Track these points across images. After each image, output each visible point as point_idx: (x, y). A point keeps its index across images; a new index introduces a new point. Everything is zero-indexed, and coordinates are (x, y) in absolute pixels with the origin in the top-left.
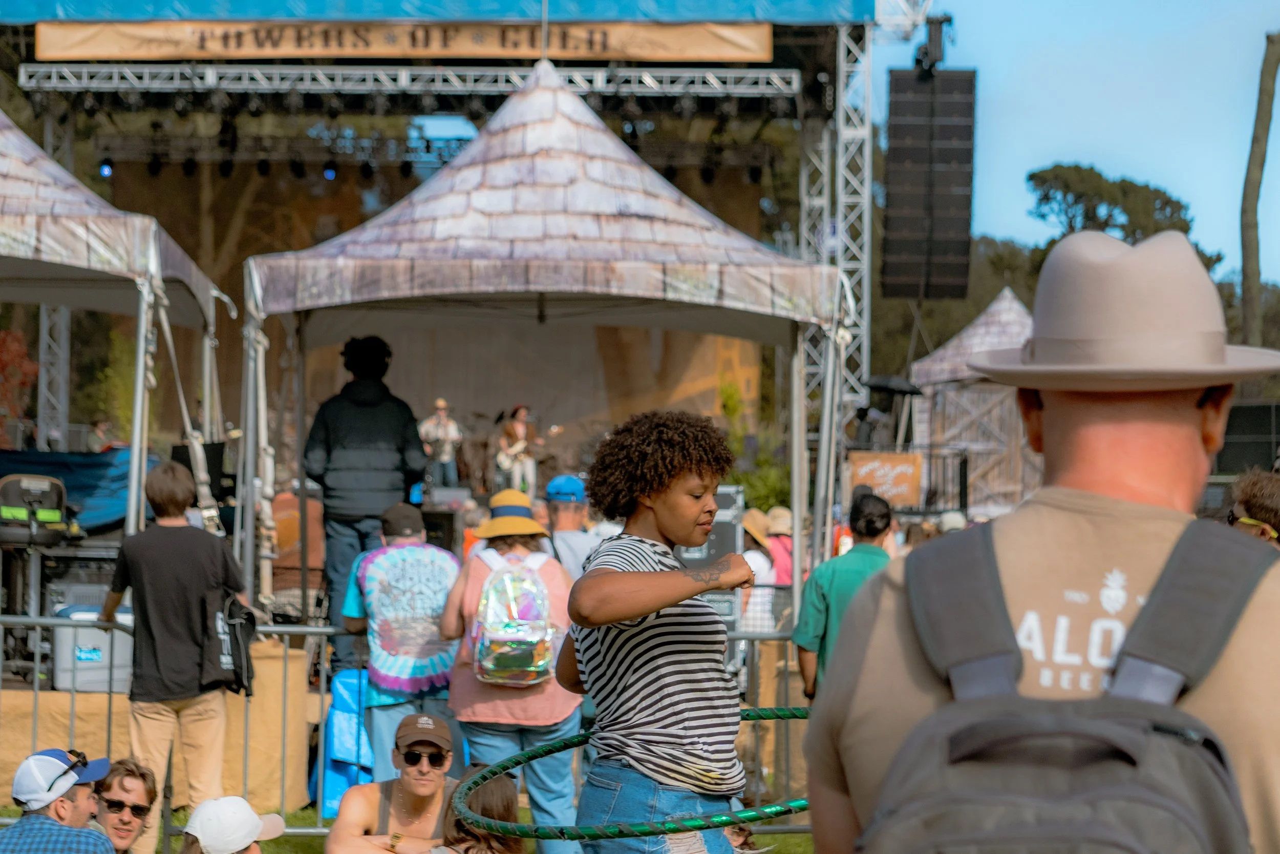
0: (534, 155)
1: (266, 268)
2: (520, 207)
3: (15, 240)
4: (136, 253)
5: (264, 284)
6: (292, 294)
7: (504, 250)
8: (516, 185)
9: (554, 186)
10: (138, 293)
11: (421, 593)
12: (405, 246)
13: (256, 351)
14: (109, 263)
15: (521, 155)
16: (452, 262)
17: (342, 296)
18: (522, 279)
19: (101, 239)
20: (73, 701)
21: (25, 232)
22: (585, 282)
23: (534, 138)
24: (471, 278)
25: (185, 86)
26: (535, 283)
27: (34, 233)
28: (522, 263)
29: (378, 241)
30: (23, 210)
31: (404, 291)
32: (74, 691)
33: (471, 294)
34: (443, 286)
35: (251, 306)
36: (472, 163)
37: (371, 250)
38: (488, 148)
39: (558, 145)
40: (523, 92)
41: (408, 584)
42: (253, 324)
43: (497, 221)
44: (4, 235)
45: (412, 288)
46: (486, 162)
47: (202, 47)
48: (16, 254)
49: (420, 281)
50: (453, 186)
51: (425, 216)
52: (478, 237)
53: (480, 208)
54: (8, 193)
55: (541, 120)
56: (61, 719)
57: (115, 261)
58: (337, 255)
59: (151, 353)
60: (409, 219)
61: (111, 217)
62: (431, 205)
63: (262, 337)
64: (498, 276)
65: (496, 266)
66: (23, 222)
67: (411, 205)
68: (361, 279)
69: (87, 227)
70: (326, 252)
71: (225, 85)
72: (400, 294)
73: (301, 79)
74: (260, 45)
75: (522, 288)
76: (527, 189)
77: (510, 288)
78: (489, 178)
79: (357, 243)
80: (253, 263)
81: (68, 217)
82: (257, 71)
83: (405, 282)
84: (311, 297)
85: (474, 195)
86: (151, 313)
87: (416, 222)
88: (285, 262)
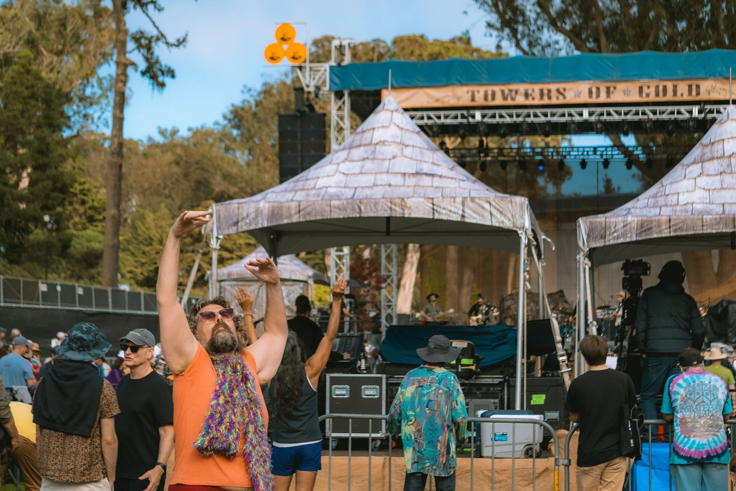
0: (730, 156)
1: (588, 224)
2: (724, 186)
3: (450, 211)
4: (517, 216)
5: (587, 232)
6: (604, 237)
7: (720, 209)
8: (721, 173)
10: (519, 238)
11: (703, 402)
12: (663, 209)
13: (585, 269)
14: (503, 222)
15: (723, 157)
16: (691, 217)
17: (631, 237)
18: (731, 226)
19: (498, 210)
20: (493, 463)
21: (456, 207)
23: (730, 147)
24: (703, 226)
25: (465, 121)
27: (461, 207)
28: (731, 216)
29: (647, 206)
30: (454, 195)
31: (666, 234)
32: (493, 458)
33: (702, 234)
34: (687, 230)
35: (581, 244)
36: (694, 163)
37: (645, 212)
38: (703, 154)
40: (721, 123)
41: (697, 396)
42: (582, 254)
43: (713, 194)
44: (444, 209)
45: (670, 232)
46: (703, 161)
47: (473, 99)
48: (451, 219)
49: (674, 228)
50: (685, 175)
51: (672, 192)
52: (703, 203)
53: (702, 186)
54: (444, 186)
55: (732, 138)
56: (487, 473)
57: (506, 221)
58: (626, 215)
59: (527, 271)
60: (663, 194)
61: (503, 197)
62: (675, 186)
63: (587, 261)
64: (718, 224)
65: (716, 219)
66: (454, 202)
67: (663, 186)
68: (641, 228)
69: (490, 204)
70: (619, 213)
71: (486, 120)
72: (663, 235)
73: (528, 116)
74: (505, 98)
75: (731, 230)
76: (728, 175)
77: (724, 231)
78: (705, 170)
79: (636, 208)
80: (581, 221)
81: (479, 198)
82: (503, 112)
83: (666, 229)
84: (614, 238)
85: (698, 180)
86: (526, 249)
87: (667, 195)
88: (598, 220)
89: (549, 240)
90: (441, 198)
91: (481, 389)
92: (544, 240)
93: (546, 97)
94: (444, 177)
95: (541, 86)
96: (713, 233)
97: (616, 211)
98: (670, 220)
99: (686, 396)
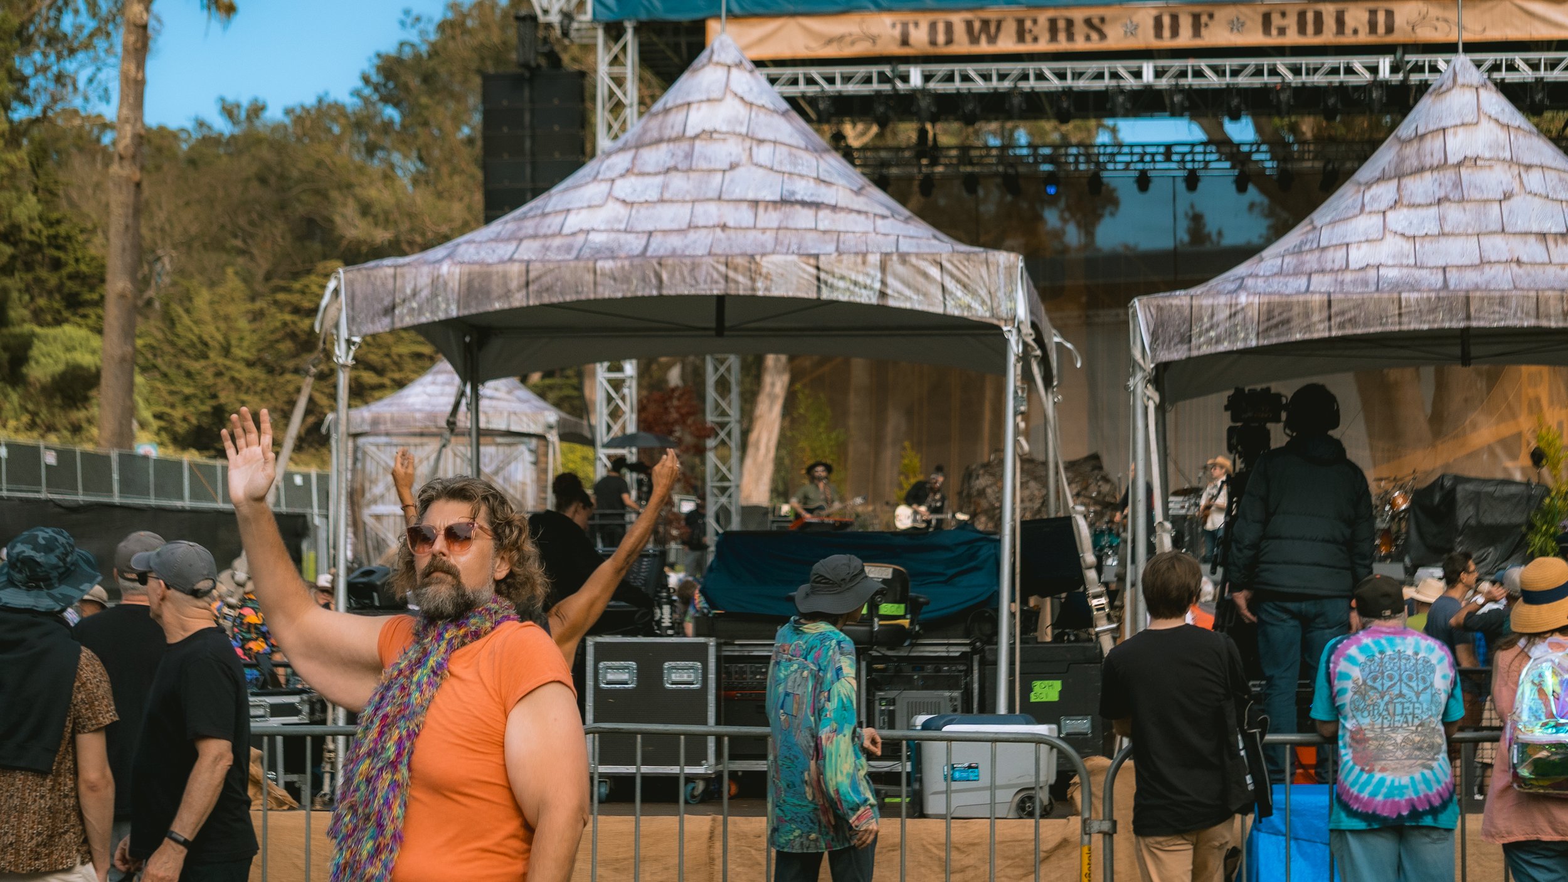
0: (1459, 165)
1: (1154, 311)
2: (1447, 229)
3: (856, 283)
4: (1000, 294)
5: (1152, 328)
6: (1187, 339)
7: (1437, 279)
8: (1439, 201)
9: (1486, 201)
10: (1006, 341)
11: (1401, 695)
12: (1315, 278)
13: (1146, 408)
14: (969, 307)
15: (1443, 166)
16: (1376, 295)
17: (1245, 339)
18: (1461, 315)
19: (958, 281)
20: (948, 828)
21: (868, 274)
22: (1538, 317)
23: (1458, 145)
24: (1400, 315)
25: (887, 87)
26: (1479, 319)
27: (879, 275)
28: (1462, 294)
29: (1280, 273)
30: (864, 249)
31: (1320, 332)
32: (948, 817)
33: (1400, 331)
34: (1366, 325)
35: (1138, 355)
36: (1382, 178)
37: (1276, 284)
38: (1402, 160)
39: (1487, 155)
40: (1440, 92)
41: (1388, 684)
42: (1139, 375)
43: (1422, 245)
44: (842, 278)
45: (1330, 329)
46: (1400, 176)
47: (905, 42)
48: (858, 300)
49: (1338, 319)
50: (1363, 205)
51: (1334, 242)
52: (1401, 266)
53: (1400, 230)
54: (842, 228)
55: (1463, 125)
56: (935, 850)
57: (976, 305)
58: (1235, 291)
59: (1022, 413)
60: (1315, 245)
61: (969, 253)
62: (1340, 229)
63: (1151, 391)
64: (1432, 311)
65: (1429, 299)
66: (864, 263)
67: (1314, 228)
68: (1268, 320)
69: (941, 266)
70: (1220, 287)
71: (932, 85)
72: (1316, 336)
73: (1025, 77)
74: (974, 39)
75: (1462, 325)
76: (1454, 205)
77: (1447, 325)
78: (1405, 193)
79: (1257, 276)
80: (1136, 302)
81: (917, 255)
82: (971, 69)
83: (1321, 321)
84: (1209, 342)
85: (1390, 215)
86: (1019, 365)
87: (1324, 249)
88: (1175, 302)
89: (1069, 345)
90: (835, 255)
91: (922, 669)
92: (1057, 344)
93: (1062, 36)
94: (842, 209)
95: (1051, 13)
96: (1422, 331)
97: (1213, 282)
98: (1330, 302)
99: (1364, 682)
